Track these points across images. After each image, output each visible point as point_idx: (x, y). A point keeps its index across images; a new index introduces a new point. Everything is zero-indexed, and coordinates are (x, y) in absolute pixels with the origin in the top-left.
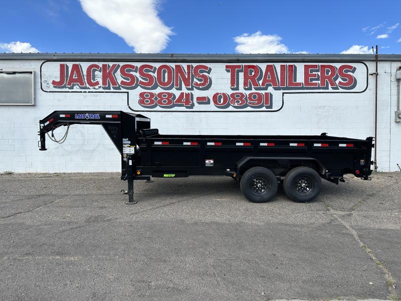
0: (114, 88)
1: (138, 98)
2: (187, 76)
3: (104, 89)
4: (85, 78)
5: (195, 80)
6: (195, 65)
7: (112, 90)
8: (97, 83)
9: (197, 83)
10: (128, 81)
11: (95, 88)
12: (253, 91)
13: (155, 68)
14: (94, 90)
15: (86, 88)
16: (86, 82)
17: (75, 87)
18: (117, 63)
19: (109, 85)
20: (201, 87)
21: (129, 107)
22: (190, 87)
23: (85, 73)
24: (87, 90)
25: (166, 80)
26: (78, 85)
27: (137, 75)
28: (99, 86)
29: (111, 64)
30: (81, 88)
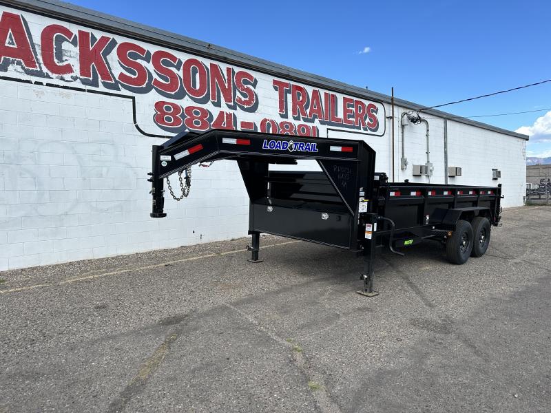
0: (106, 85)
1: (152, 111)
2: (226, 85)
3: (83, 83)
4: (39, 51)
5: (238, 94)
6: (237, 70)
7: (102, 88)
8: (68, 69)
9: (240, 99)
10: (133, 77)
11: (62, 79)
12: (302, 122)
13: (180, 62)
14: (62, 83)
15: (40, 74)
16: (41, 61)
17: (10, 68)
18: (111, 36)
19: (96, 78)
20: (245, 106)
21: (137, 127)
22: (232, 104)
23: (37, 40)
24: (45, 81)
25: (198, 87)
26: (19, 63)
27: (150, 67)
28: (74, 75)
29: (98, 35)
30: (28, 72)
